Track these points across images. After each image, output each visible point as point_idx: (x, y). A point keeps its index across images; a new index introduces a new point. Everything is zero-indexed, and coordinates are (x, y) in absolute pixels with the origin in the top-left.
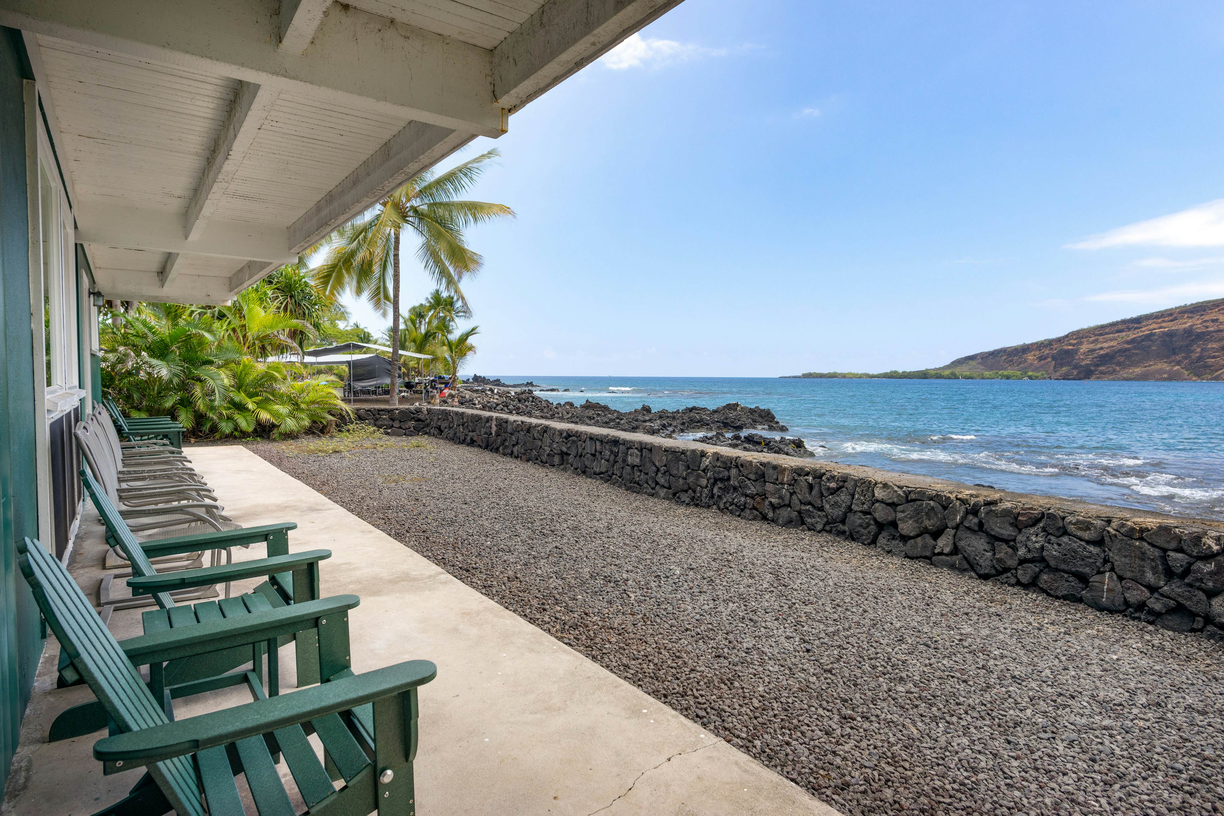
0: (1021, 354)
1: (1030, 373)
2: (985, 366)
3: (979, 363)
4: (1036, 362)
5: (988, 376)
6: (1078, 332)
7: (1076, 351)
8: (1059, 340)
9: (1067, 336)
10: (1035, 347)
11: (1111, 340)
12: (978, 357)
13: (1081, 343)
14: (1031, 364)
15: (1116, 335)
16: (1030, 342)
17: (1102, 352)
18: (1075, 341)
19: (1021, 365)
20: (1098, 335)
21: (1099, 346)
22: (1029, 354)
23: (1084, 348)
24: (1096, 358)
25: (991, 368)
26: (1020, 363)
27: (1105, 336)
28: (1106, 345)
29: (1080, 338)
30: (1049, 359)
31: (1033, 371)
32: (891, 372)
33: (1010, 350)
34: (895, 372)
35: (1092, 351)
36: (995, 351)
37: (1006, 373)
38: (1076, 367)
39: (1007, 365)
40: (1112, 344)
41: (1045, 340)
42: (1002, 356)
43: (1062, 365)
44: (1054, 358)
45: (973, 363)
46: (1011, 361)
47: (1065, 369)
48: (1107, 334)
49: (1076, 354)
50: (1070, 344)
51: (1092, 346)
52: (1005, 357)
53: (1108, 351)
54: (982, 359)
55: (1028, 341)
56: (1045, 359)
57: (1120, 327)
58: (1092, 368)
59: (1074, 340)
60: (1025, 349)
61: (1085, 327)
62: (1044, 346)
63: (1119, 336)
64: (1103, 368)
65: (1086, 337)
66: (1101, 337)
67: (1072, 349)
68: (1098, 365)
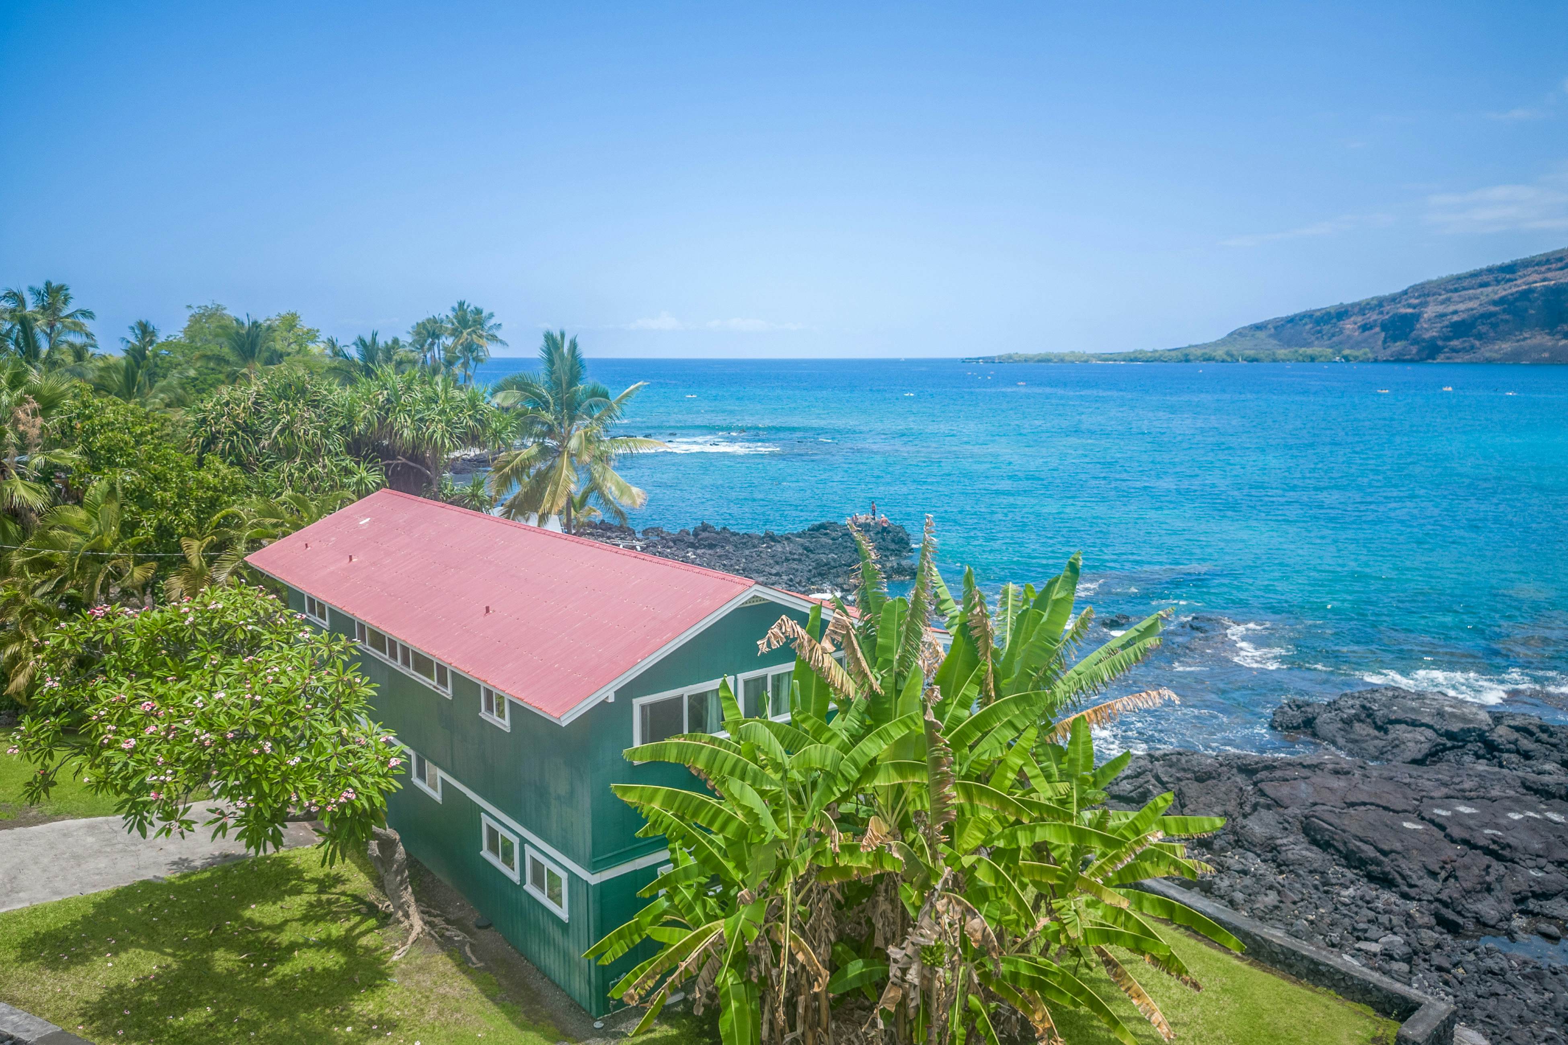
0: (1334, 320)
1: (1346, 352)
2: (1280, 340)
3: (1270, 336)
4: (1357, 333)
5: (1283, 357)
6: (1422, 286)
7: (1415, 318)
8: (1394, 299)
9: (1405, 292)
10: (1356, 310)
11: (1470, 299)
12: (1270, 326)
13: (1425, 304)
14: (1349, 337)
15: (1479, 291)
16: (1350, 302)
17: (1456, 318)
18: (1417, 301)
19: (1335, 339)
20: (1451, 291)
21: (1452, 308)
22: (1347, 321)
23: (1430, 311)
24: (1447, 327)
25: (1288, 343)
26: (1333, 335)
27: (1463, 293)
28: (1461, 307)
29: (1424, 295)
30: (1377, 329)
31: (1352, 348)
32: (1134, 352)
33: (1318, 314)
34: (1141, 352)
35: (1442, 316)
36: (1296, 315)
37: (1309, 351)
38: (1416, 342)
39: (1313, 338)
40: (1471, 305)
41: (1373, 299)
42: (1306, 324)
43: (1395, 339)
44: (1384, 327)
45: (1261, 335)
46: (1320, 332)
47: (1399, 345)
48: (1465, 289)
49: (1418, 321)
50: (1410, 306)
51: (1441, 309)
52: (1311, 326)
53: (1464, 316)
54: (1276, 328)
55: (1348, 301)
56: (1371, 328)
57: (1485, 278)
58: (1440, 343)
59: (1417, 298)
60: (1342, 313)
61: (1434, 278)
62: (1370, 309)
63: (1482, 293)
64: (1455, 343)
65: (1434, 295)
66: (1456, 295)
67: (1412, 314)
68: (1448, 339)
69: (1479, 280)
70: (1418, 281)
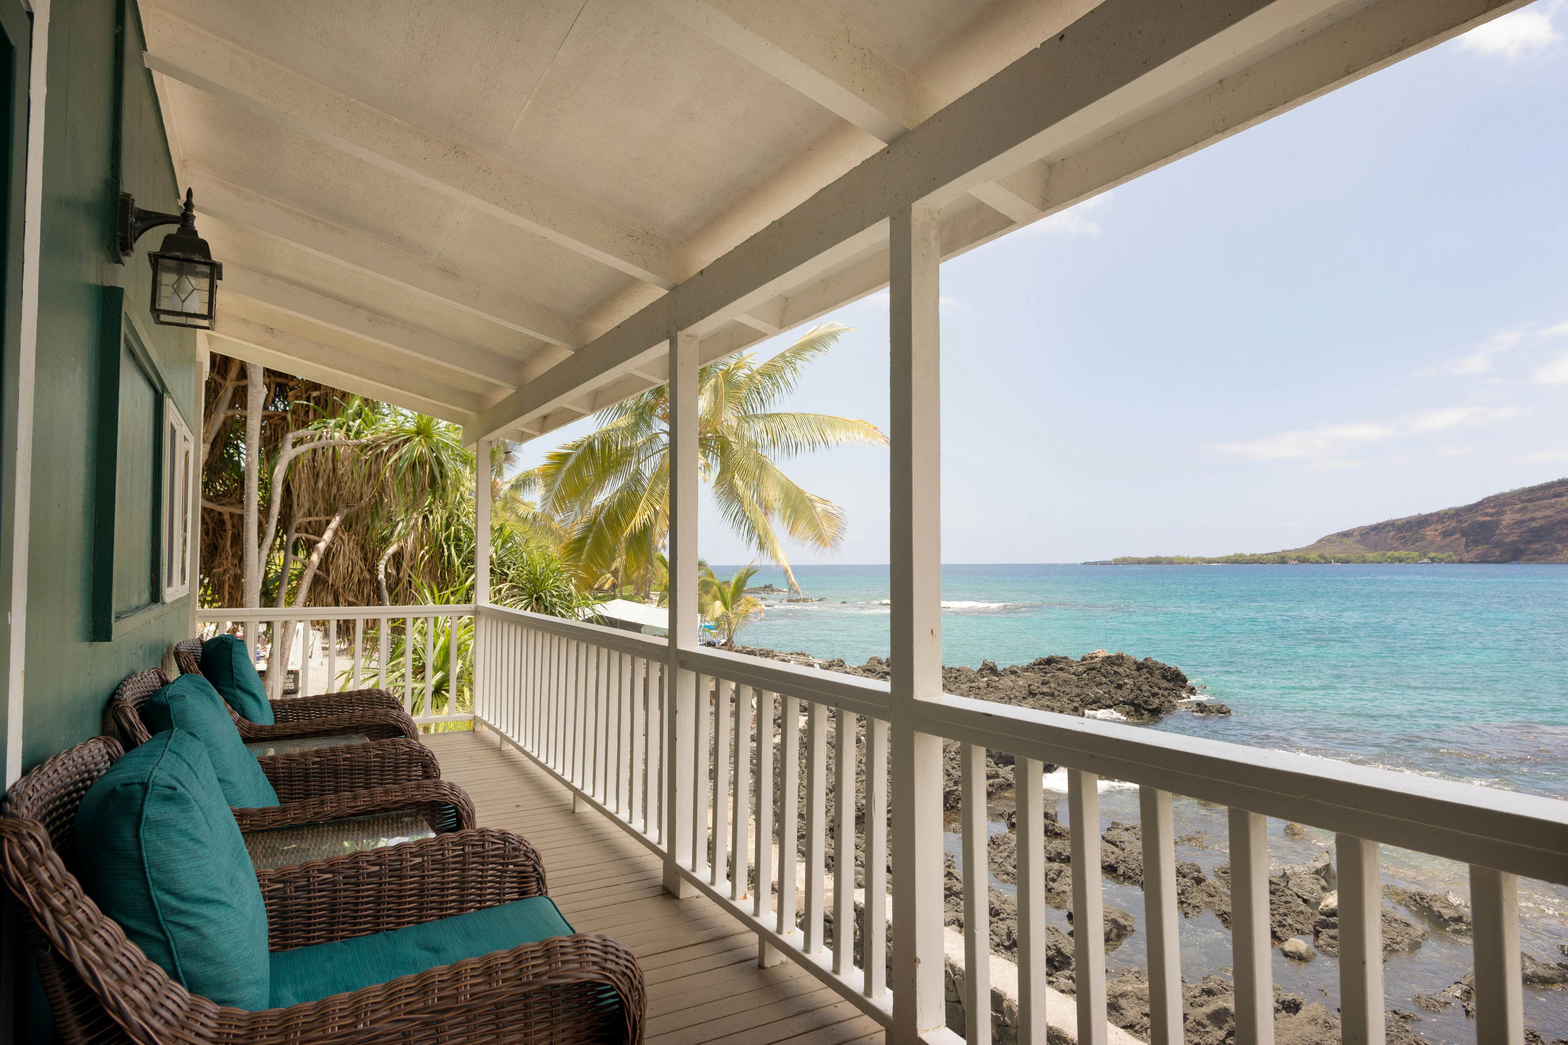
0: (1415, 528)
1: (1432, 555)
2: (1366, 545)
3: (1357, 542)
4: (1438, 539)
5: (1372, 559)
6: (1497, 497)
7: (1496, 524)
8: (1470, 509)
9: (1481, 503)
10: (1435, 519)
11: (1546, 508)
12: (1355, 533)
13: (1502, 513)
14: (1432, 542)
15: (1553, 500)
16: (1428, 512)
17: (1534, 524)
18: (1493, 511)
19: (1418, 544)
20: (1525, 501)
21: (1529, 516)
22: (1428, 529)
23: (1508, 519)
24: (1526, 532)
25: (1375, 548)
26: (1416, 541)
27: (1538, 503)
28: (1539, 514)
29: (1500, 505)
30: (1458, 535)
31: (1435, 551)
32: (1235, 556)
33: (1400, 523)
34: (1241, 555)
35: (1520, 523)
36: (1379, 524)
37: (1397, 554)
38: (1497, 545)
39: (1397, 543)
40: (1547, 512)
41: (1450, 509)
42: (1389, 532)
43: (1477, 543)
44: (1464, 533)
45: (1349, 541)
46: (1403, 538)
47: (1481, 548)
48: (1539, 499)
49: (1497, 527)
50: (1487, 515)
51: (1518, 516)
52: (1394, 533)
53: (1543, 522)
54: (1361, 535)
55: (1425, 511)
56: (1452, 534)
57: (1558, 490)
58: (1522, 546)
59: (1492, 508)
60: (1421, 522)
61: (1507, 490)
62: (1449, 518)
63: (1557, 502)
64: (1537, 546)
65: (1509, 504)
66: (1531, 504)
67: (1489, 521)
68: (1529, 543)
69: (1552, 491)
70: (1492, 494)
